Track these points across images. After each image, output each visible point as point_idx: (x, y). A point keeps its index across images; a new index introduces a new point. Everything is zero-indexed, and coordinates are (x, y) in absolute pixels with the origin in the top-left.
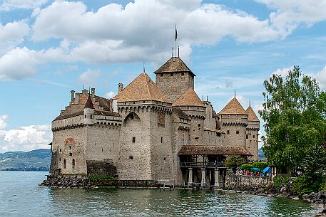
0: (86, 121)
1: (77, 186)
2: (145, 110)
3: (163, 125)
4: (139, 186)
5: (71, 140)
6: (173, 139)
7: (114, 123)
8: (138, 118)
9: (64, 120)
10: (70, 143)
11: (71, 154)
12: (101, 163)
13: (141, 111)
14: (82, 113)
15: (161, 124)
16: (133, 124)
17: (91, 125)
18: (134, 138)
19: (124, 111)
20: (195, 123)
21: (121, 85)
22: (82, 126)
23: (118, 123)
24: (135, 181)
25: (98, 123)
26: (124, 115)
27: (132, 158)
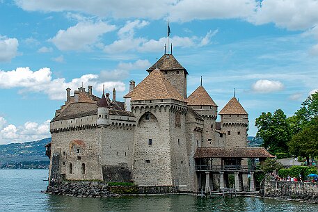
0: (100, 121)
1: (100, 194)
2: (163, 110)
3: (179, 126)
4: (161, 192)
5: (79, 142)
6: (188, 140)
7: (129, 123)
8: (155, 118)
9: (70, 121)
10: (78, 146)
11: (79, 158)
12: (117, 168)
13: (158, 110)
14: (95, 113)
15: (178, 125)
16: (149, 124)
17: (106, 126)
18: (150, 140)
19: (138, 111)
20: (208, 123)
21: (132, 83)
22: (95, 127)
23: (132, 124)
24: (156, 188)
25: (113, 123)
26: (138, 114)
27: (148, 161)
